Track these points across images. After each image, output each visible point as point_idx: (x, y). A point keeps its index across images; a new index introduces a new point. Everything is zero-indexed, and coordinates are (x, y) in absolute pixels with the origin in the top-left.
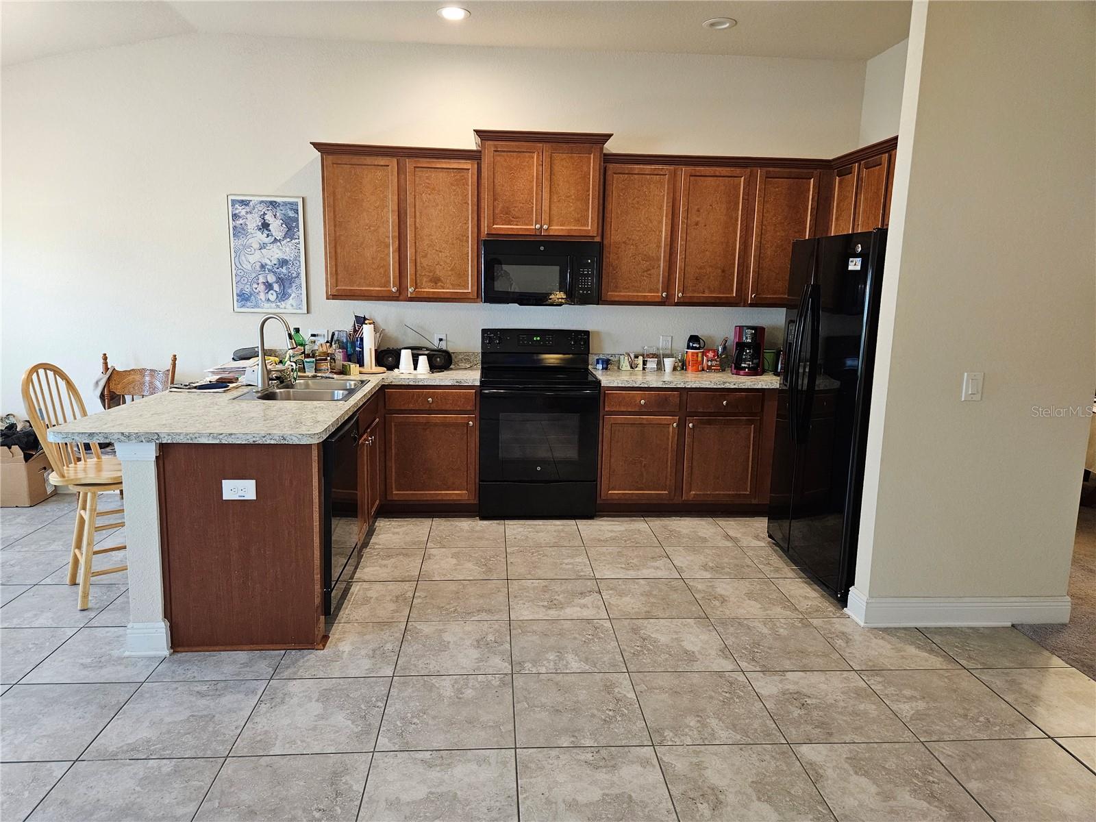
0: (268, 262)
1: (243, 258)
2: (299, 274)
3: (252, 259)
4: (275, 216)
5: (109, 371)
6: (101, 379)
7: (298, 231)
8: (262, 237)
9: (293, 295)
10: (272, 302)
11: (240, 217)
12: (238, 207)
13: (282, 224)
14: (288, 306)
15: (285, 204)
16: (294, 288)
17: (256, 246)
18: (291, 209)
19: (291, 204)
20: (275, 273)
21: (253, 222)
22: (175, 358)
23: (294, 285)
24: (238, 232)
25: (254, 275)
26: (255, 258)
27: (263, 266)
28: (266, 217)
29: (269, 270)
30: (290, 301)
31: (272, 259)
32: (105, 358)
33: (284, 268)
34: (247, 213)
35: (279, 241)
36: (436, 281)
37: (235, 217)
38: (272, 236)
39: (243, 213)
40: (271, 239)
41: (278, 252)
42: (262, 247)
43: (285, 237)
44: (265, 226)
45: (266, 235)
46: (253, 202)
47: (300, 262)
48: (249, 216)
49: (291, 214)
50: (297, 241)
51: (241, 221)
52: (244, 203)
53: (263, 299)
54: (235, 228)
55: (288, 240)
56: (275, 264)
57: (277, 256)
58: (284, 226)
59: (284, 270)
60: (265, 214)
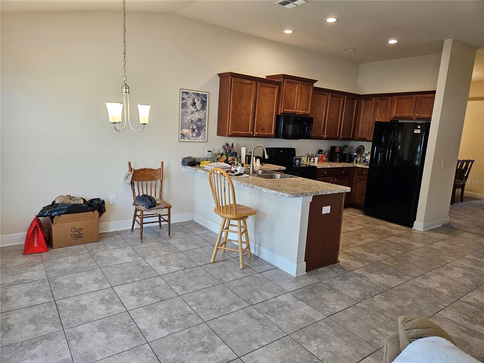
0: (194, 120)
1: (185, 118)
2: (205, 125)
3: (188, 118)
4: (198, 100)
5: (133, 171)
6: (130, 174)
7: (206, 107)
8: (192, 108)
9: (202, 134)
10: (194, 137)
11: (185, 99)
12: (185, 95)
13: (201, 103)
14: (200, 139)
15: (202, 95)
16: (203, 131)
17: (190, 112)
18: (204, 97)
19: (205, 95)
20: (196, 124)
21: (189, 102)
22: (162, 163)
23: (203, 130)
24: (184, 106)
25: (188, 125)
26: (189, 117)
27: (192, 121)
28: (195, 100)
29: (194, 123)
30: (201, 137)
31: (196, 118)
32: (130, 164)
33: (200, 122)
34: (188, 98)
35: (199, 111)
36: (263, 130)
37: (183, 99)
38: (196, 108)
39: (186, 97)
40: (196, 110)
41: (198, 115)
42: (193, 113)
43: (201, 109)
44: (194, 104)
45: (194, 108)
46: (190, 93)
47: (206, 120)
48: (188, 99)
49: (204, 99)
50: (205, 111)
51: (185, 101)
52: (187, 93)
53: (191, 136)
54: (182, 104)
55: (202, 110)
56: (197, 121)
57: (197, 117)
58: (201, 104)
59: (200, 123)
60: (194, 99)
